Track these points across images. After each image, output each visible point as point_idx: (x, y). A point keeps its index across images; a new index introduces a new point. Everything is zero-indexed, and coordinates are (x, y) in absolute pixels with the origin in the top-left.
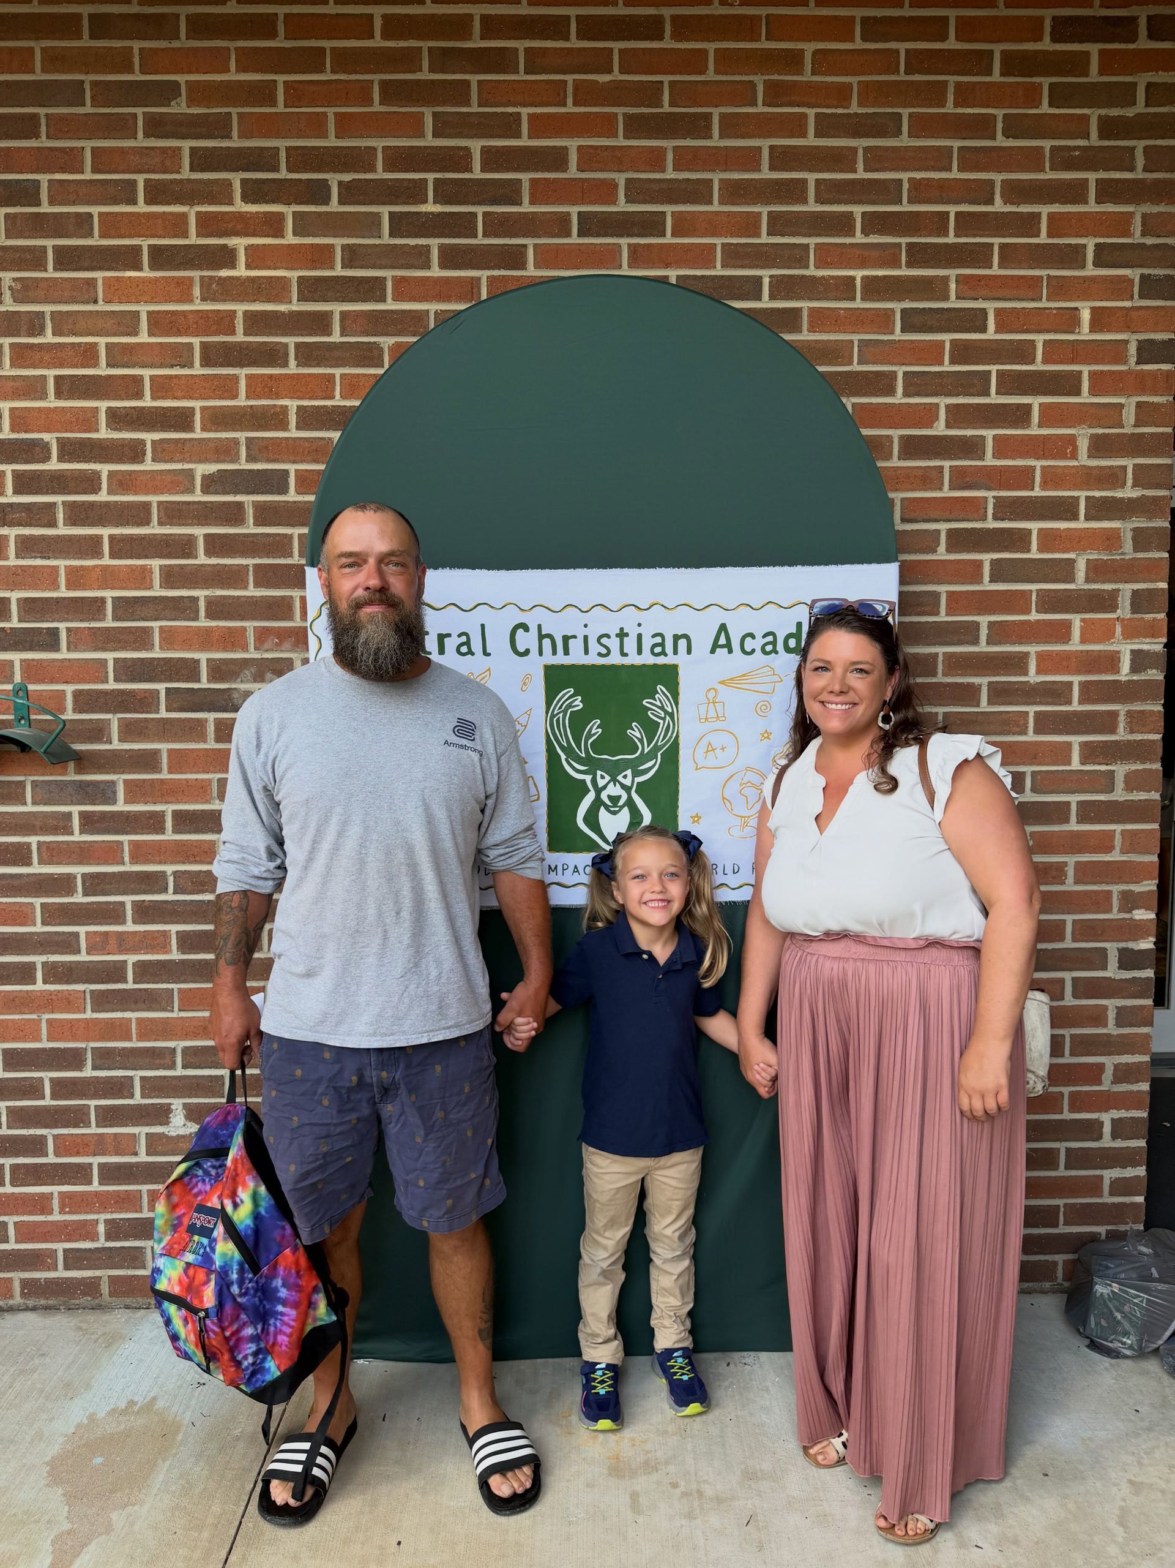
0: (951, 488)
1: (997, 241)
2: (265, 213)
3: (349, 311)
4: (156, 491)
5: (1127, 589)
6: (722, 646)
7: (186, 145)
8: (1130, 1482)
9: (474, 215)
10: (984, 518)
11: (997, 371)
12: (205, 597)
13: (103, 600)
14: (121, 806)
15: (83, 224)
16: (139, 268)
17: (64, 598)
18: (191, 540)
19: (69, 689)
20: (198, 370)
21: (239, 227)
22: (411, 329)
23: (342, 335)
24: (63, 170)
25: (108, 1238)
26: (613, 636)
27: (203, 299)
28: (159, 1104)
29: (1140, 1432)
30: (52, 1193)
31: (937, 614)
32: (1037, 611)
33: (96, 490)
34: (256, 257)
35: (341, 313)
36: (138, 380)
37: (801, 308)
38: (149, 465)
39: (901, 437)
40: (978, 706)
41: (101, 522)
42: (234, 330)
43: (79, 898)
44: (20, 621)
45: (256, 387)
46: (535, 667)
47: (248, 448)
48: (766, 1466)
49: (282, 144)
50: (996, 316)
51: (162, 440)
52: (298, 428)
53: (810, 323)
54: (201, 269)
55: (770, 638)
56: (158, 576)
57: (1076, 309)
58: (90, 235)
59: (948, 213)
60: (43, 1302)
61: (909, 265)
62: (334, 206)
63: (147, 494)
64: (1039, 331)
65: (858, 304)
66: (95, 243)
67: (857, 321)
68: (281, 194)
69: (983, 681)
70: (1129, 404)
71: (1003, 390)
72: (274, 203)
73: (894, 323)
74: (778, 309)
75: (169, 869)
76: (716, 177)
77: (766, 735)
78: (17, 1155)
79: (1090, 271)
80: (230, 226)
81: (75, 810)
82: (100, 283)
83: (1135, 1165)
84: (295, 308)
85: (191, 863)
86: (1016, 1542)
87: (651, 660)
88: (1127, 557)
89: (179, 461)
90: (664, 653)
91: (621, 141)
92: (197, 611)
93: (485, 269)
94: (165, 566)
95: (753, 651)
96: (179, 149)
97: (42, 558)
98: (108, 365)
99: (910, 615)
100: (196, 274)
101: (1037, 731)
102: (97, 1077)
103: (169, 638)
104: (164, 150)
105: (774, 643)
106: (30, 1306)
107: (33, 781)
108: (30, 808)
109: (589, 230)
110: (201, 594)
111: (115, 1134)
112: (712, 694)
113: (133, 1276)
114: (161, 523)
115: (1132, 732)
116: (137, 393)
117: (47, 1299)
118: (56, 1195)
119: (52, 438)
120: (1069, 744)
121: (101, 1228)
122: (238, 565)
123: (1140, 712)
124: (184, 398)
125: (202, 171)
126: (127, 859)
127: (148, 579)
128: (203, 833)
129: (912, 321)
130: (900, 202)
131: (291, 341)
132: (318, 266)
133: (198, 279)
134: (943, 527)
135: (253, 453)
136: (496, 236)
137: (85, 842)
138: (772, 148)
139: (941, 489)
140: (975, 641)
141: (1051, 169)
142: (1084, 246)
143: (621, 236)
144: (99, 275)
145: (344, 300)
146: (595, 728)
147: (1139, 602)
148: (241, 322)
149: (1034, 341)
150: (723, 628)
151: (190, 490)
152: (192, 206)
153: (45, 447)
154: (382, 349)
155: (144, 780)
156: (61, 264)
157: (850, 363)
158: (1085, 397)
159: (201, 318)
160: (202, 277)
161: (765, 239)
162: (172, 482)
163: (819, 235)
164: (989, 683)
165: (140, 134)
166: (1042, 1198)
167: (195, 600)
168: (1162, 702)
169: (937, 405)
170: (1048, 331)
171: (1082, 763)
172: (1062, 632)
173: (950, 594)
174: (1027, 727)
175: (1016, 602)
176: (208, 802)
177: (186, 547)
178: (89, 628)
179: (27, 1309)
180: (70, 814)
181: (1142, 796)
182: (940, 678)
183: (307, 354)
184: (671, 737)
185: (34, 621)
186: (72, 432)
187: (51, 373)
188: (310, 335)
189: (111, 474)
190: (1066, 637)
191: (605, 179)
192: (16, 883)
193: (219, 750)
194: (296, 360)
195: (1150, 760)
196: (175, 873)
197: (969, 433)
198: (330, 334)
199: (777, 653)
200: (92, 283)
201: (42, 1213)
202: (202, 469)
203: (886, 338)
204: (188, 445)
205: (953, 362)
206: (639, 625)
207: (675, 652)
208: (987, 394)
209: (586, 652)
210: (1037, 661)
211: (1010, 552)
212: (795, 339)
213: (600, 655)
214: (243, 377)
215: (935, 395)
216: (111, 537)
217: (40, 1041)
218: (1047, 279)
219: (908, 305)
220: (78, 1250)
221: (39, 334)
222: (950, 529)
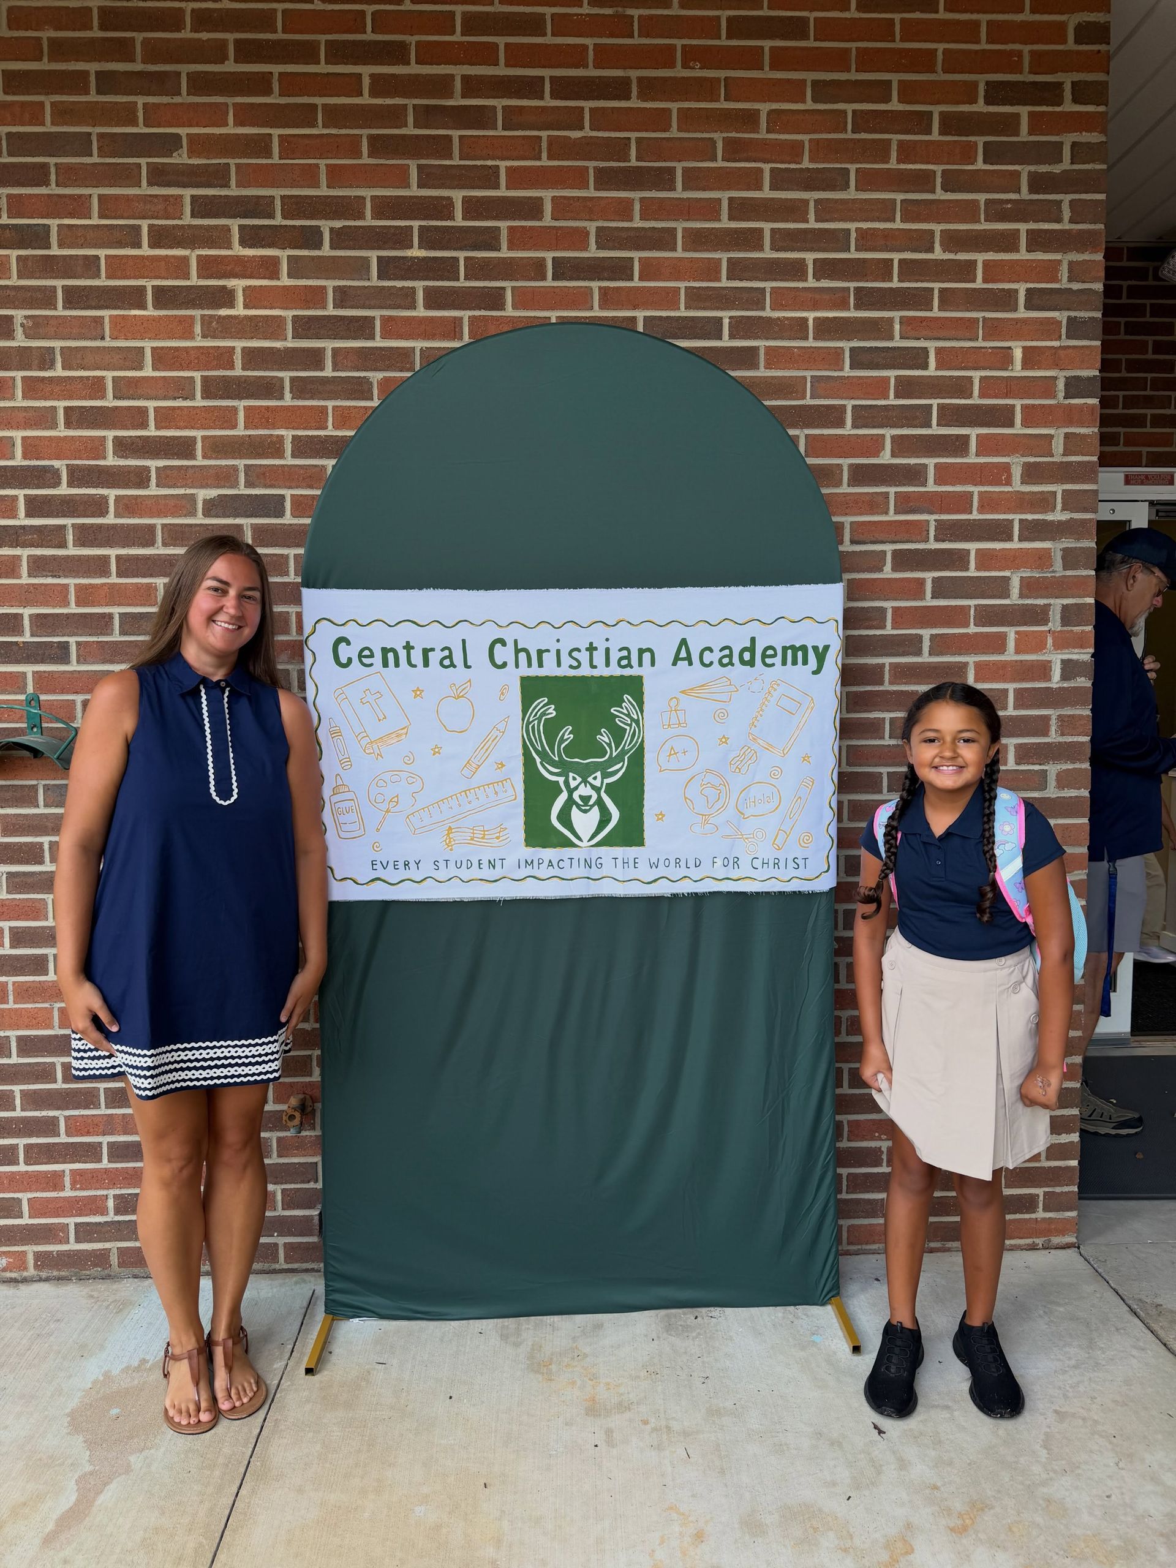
0: (896, 512)
1: (937, 286)
2: (262, 257)
3: (340, 348)
4: (160, 514)
5: (1057, 603)
6: (683, 659)
7: (188, 193)
8: (1056, 1412)
9: (456, 259)
10: (927, 540)
11: (938, 404)
13: (110, 616)
15: (90, 266)
16: (144, 307)
17: (74, 614)
19: (79, 698)
20: (199, 402)
21: (237, 269)
22: (398, 365)
23: (334, 370)
24: (72, 216)
25: (117, 1212)
26: (583, 650)
27: (204, 336)
29: (1067, 1369)
30: (64, 1171)
31: (884, 627)
32: (975, 625)
33: (103, 513)
34: (253, 298)
35: (333, 349)
36: (143, 411)
37: (758, 347)
38: (153, 490)
39: (851, 466)
41: (108, 544)
42: (233, 365)
44: (32, 635)
45: (254, 418)
46: (512, 678)
47: (246, 474)
48: (729, 1404)
49: (277, 193)
50: (936, 354)
51: (165, 467)
52: (293, 456)
53: (766, 360)
54: (203, 308)
55: (727, 652)
57: (1010, 348)
58: (97, 276)
59: (892, 260)
60: (55, 1273)
61: (857, 307)
63: (151, 517)
64: (976, 369)
65: (811, 343)
66: (102, 284)
67: (810, 358)
68: (277, 239)
70: (1058, 435)
71: (943, 422)
72: (270, 247)
73: (843, 361)
74: (738, 348)
76: (680, 226)
77: (724, 740)
78: (30, 1136)
79: (1022, 313)
80: (229, 268)
82: (107, 320)
83: (1069, 1131)
84: (289, 345)
86: (951, 1463)
87: (617, 672)
88: (1057, 575)
89: (182, 487)
90: (630, 665)
91: (592, 193)
93: (466, 309)
95: (711, 663)
96: (181, 196)
97: (53, 576)
98: (115, 397)
99: (859, 629)
100: (197, 313)
104: (166, 198)
105: (730, 656)
106: (42, 1277)
107: (44, 786)
108: (42, 810)
109: (563, 274)
111: (124, 1115)
112: (674, 702)
114: (165, 544)
115: (1063, 735)
116: (142, 424)
117: (59, 1270)
118: (67, 1173)
119: (62, 465)
121: (111, 1203)
123: (1069, 716)
124: (185, 428)
125: (202, 217)
127: (153, 596)
129: (859, 359)
130: (848, 250)
131: (286, 375)
132: (312, 306)
133: (199, 318)
134: (889, 548)
135: (251, 479)
136: (477, 279)
138: (731, 199)
139: (887, 513)
140: (919, 653)
141: (985, 221)
142: (1016, 291)
143: (592, 279)
144: (106, 313)
145: (335, 337)
146: (567, 734)
147: (1069, 615)
148: (240, 358)
149: (971, 377)
150: (684, 642)
151: (193, 513)
152: (193, 249)
153: (56, 473)
154: (371, 383)
156: (70, 302)
157: (804, 398)
158: (1018, 429)
159: (202, 353)
160: (203, 316)
161: (724, 283)
162: (175, 506)
163: (775, 280)
165: (144, 182)
168: (1091, 707)
169: (883, 436)
170: (984, 368)
171: (1017, 764)
172: (997, 644)
173: (896, 610)
175: (957, 616)
178: (97, 642)
179: (40, 1280)
181: (1073, 793)
182: (887, 687)
183: (301, 388)
184: (637, 742)
185: (45, 636)
186: (80, 459)
187: (61, 404)
188: (304, 370)
189: (118, 499)
190: (1001, 648)
191: (577, 227)
192: (29, 880)
194: (291, 393)
195: (1079, 760)
197: (913, 461)
198: (322, 369)
199: (733, 665)
200: (99, 321)
201: (55, 1190)
202: (204, 494)
203: (836, 374)
204: (190, 471)
205: (897, 396)
206: (607, 640)
207: (640, 665)
208: (928, 425)
209: (559, 664)
210: (975, 670)
211: (951, 570)
212: (752, 375)
213: (571, 667)
214: (241, 408)
215: (881, 426)
216: (118, 557)
217: (52, 1028)
218: (983, 321)
219: (856, 344)
220: (88, 1224)
221: (50, 368)
222: (895, 550)
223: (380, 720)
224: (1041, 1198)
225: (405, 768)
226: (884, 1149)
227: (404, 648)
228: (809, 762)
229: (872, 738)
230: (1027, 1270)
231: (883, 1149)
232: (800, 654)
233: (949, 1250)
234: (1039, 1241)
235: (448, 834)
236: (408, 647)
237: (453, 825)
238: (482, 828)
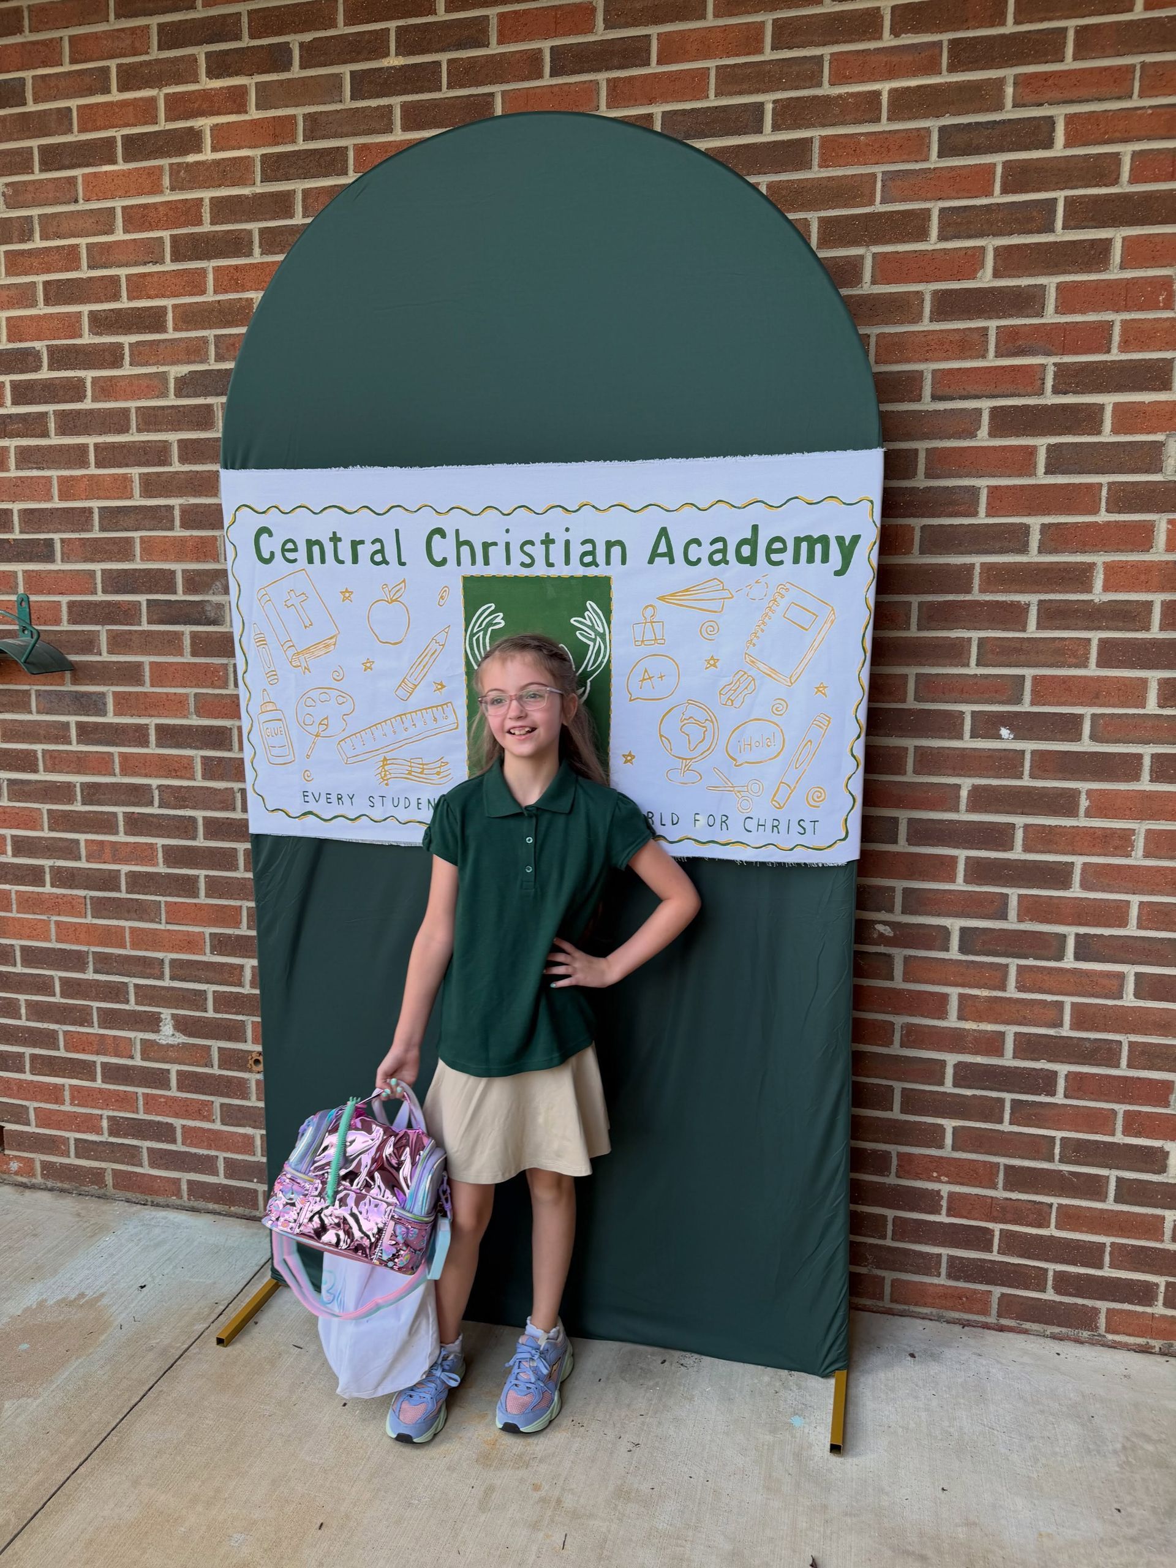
0: (999, 354)
1: (1072, 24)
2: (229, 88)
3: (312, 189)
4: (134, 396)
6: (662, 555)
7: (154, 22)
9: (438, 64)
10: (1041, 392)
11: (1066, 197)
12: (180, 505)
13: (90, 510)
14: (110, 718)
15: (63, 120)
16: (114, 162)
17: (57, 509)
18: (165, 446)
19: (64, 600)
20: (169, 266)
21: (205, 106)
23: (304, 216)
24: (45, 64)
25: (111, 1133)
26: (537, 543)
27: (173, 189)
28: (150, 1012)
30: (63, 1085)
31: (975, 514)
32: (1107, 511)
33: (81, 397)
34: (223, 138)
35: (304, 191)
36: (115, 280)
37: (812, 138)
38: (127, 370)
39: (935, 293)
40: (1024, 630)
41: (87, 431)
42: (201, 220)
43: (78, 807)
44: (21, 532)
45: (223, 280)
46: (452, 579)
47: (216, 346)
49: (244, 8)
50: (1067, 124)
51: (138, 343)
53: (822, 155)
54: (170, 156)
55: (719, 545)
56: (138, 485)
58: (70, 131)
60: (59, 1185)
61: (952, 69)
62: (296, 72)
63: (126, 400)
64: (1126, 140)
65: (885, 125)
66: (74, 139)
67: (882, 147)
68: (244, 64)
69: (1032, 599)
71: (1072, 223)
72: (237, 75)
73: (929, 147)
74: (783, 142)
75: (154, 782)
77: (712, 662)
78: (35, 1046)
80: (196, 106)
81: (73, 719)
82: (80, 180)
84: (259, 190)
85: (173, 777)
87: (580, 571)
89: (154, 364)
90: (594, 563)
92: (173, 521)
94: (144, 474)
95: (699, 560)
96: (148, 27)
97: (39, 468)
98: (90, 267)
99: (939, 517)
100: (165, 162)
101: (1100, 664)
102: (97, 980)
103: (150, 549)
104: (133, 30)
105: (724, 551)
106: (49, 1186)
107: (36, 691)
108: (35, 717)
109: (563, 67)
110: (175, 502)
111: (115, 1036)
112: (650, 610)
113: (133, 1172)
114: (139, 430)
116: (115, 295)
117: (62, 1182)
118: (67, 1087)
119: (42, 347)
120: (1144, 682)
121: (105, 1123)
122: (209, 471)
124: (157, 296)
125: (169, 48)
126: (117, 771)
127: (129, 487)
128: (182, 748)
129: (953, 142)
131: (254, 227)
132: (281, 140)
133: (167, 168)
134: (986, 405)
135: (221, 351)
136: (462, 86)
137: (82, 752)
139: (984, 357)
140: (1024, 549)
143: (599, 70)
144: (79, 172)
145: (306, 176)
148: (208, 210)
149: (1118, 154)
150: (664, 532)
151: (164, 394)
152: (161, 88)
153: (37, 355)
155: (130, 693)
156: (47, 164)
157: (872, 203)
159: (171, 209)
160: (171, 165)
161: (769, 54)
162: (147, 387)
163: (837, 42)
164: (1040, 602)
165: (112, 16)
166: (1081, 1232)
167: (170, 508)
169: (982, 248)
170: (1139, 139)
171: (1162, 706)
172: (1140, 537)
173: (993, 491)
174: (1088, 658)
175: (1082, 499)
176: (185, 717)
177: (158, 454)
178: (79, 539)
179: (48, 1189)
180: (68, 723)
182: (976, 595)
183: (270, 240)
184: (602, 662)
185: (33, 533)
186: (59, 338)
187: (40, 279)
188: (273, 219)
190: (1146, 544)
192: (27, 788)
193: (195, 664)
194: (260, 247)
196: (159, 787)
197: (1024, 282)
198: (292, 217)
199: (727, 563)
200: (72, 181)
201: (56, 1103)
202: (175, 372)
203: (918, 166)
204: (162, 346)
205: (1005, 190)
206: (567, 530)
207: (608, 563)
208: (1051, 229)
209: (508, 562)
210: (1105, 574)
211: (1074, 434)
212: (802, 177)
213: (523, 564)
214: (210, 270)
215: (981, 235)
216: (96, 445)
217: (50, 941)
218: (1142, 67)
219: (948, 121)
220: (86, 1141)
221: (29, 240)
222: (994, 407)
223: (306, 627)
224: (1162, 1289)
225: (335, 684)
226: (944, 1194)
227: (331, 539)
228: (824, 694)
229: (951, 665)
230: (1124, 1380)
231: (942, 1193)
232: (818, 548)
233: (1026, 1332)
234: (1157, 1344)
235: (384, 765)
236: (335, 539)
237: (388, 757)
238: (420, 761)
